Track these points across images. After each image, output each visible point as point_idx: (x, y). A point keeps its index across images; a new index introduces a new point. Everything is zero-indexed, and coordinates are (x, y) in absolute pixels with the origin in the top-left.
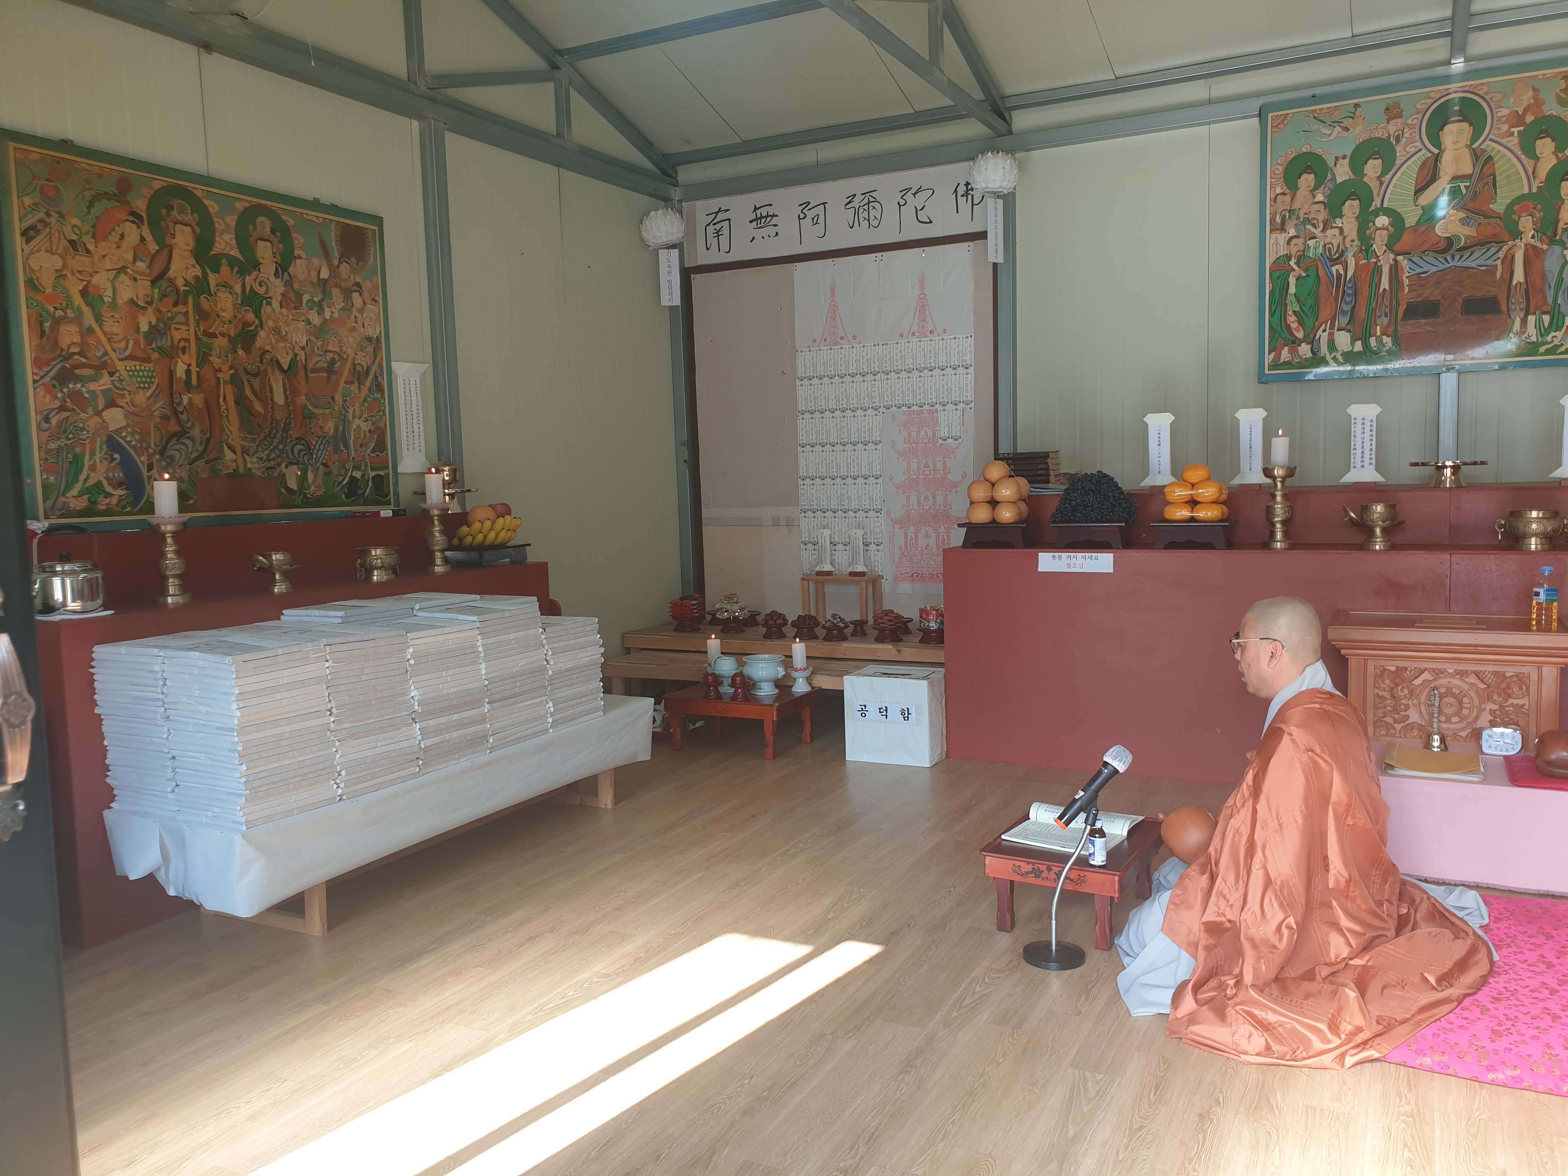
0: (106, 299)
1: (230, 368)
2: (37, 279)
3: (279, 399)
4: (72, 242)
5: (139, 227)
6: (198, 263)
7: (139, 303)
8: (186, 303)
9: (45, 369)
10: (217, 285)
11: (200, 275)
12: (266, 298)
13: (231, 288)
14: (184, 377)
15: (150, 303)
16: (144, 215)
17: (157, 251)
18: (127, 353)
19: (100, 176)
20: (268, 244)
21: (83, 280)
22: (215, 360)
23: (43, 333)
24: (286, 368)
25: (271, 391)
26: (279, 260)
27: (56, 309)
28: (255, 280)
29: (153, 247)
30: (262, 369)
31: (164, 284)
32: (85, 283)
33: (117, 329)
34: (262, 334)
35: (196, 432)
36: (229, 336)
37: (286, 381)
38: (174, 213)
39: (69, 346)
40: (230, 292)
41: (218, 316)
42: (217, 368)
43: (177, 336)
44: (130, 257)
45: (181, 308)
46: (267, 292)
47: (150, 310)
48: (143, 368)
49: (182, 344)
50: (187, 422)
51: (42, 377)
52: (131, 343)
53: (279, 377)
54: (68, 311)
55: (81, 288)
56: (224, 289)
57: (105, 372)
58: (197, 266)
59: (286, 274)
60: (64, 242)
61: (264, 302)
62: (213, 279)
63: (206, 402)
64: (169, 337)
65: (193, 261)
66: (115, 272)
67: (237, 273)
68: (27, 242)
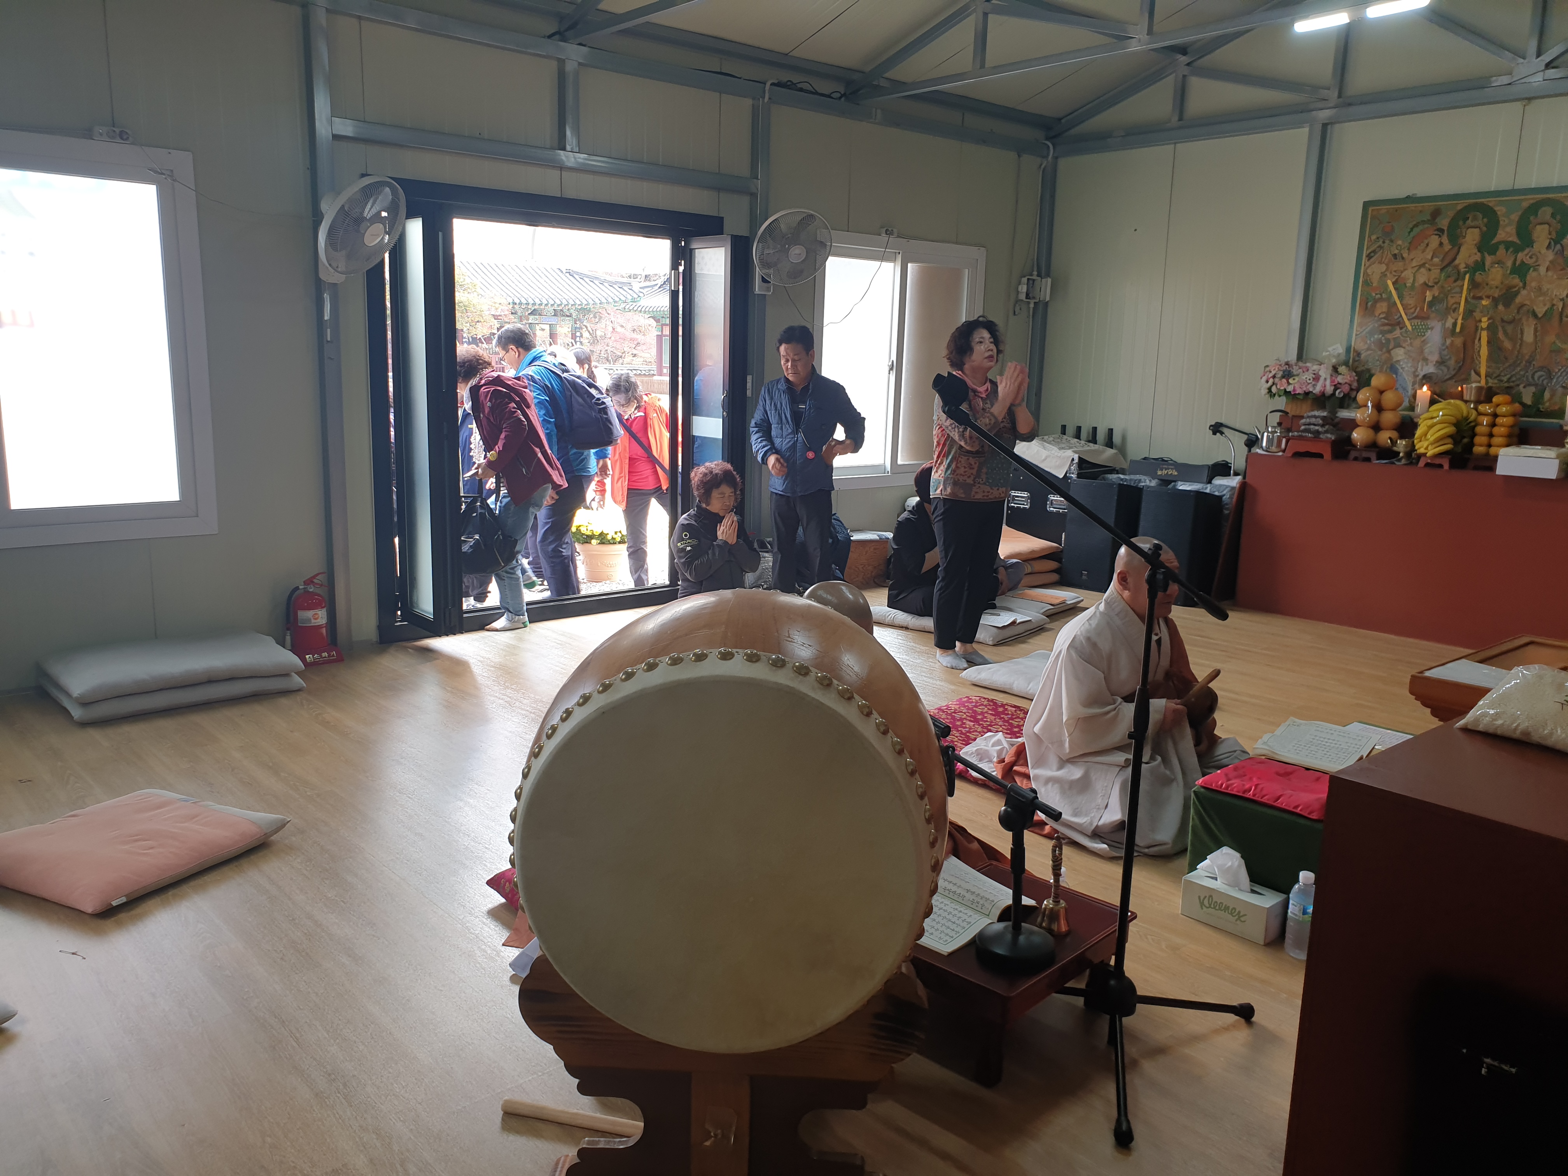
0: (1408, 285)
1: (1489, 319)
2: (1370, 279)
3: (1529, 336)
4: (1395, 256)
5: (1440, 236)
6: (1479, 251)
7: (1430, 284)
8: (1464, 279)
9: (1364, 328)
10: (1491, 264)
11: (1479, 260)
12: (1532, 267)
13: (1503, 263)
14: (1451, 327)
15: (1436, 283)
16: (1445, 228)
17: (1450, 250)
18: (1414, 315)
19: (1421, 212)
20: (1546, 226)
21: (1396, 276)
22: (1477, 315)
23: (1366, 308)
24: (1540, 315)
25: (1522, 333)
26: (1554, 236)
27: (1376, 294)
28: (1527, 255)
29: (1447, 247)
30: (1517, 317)
31: (1450, 269)
32: (1397, 277)
33: (1410, 301)
34: (1524, 292)
35: (1452, 363)
36: (1494, 298)
37: (1539, 325)
38: (1469, 222)
39: (1380, 314)
40: (1502, 267)
41: (1487, 284)
42: (1478, 319)
43: (1451, 301)
44: (1429, 257)
45: (1459, 283)
46: (1536, 261)
47: (1436, 287)
48: (1422, 323)
49: (1455, 306)
50: (1447, 356)
51: (1361, 333)
52: (1418, 309)
53: (1532, 322)
54: (1383, 295)
55: (1394, 280)
56: (1496, 265)
57: (1398, 328)
58: (1479, 254)
59: (1558, 247)
60: (1390, 256)
61: (1532, 269)
62: (1489, 259)
63: (1465, 344)
64: (1445, 304)
65: (1476, 251)
66: (1417, 268)
67: (1512, 252)
68: (1368, 260)
